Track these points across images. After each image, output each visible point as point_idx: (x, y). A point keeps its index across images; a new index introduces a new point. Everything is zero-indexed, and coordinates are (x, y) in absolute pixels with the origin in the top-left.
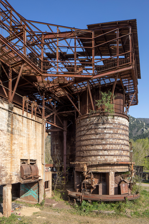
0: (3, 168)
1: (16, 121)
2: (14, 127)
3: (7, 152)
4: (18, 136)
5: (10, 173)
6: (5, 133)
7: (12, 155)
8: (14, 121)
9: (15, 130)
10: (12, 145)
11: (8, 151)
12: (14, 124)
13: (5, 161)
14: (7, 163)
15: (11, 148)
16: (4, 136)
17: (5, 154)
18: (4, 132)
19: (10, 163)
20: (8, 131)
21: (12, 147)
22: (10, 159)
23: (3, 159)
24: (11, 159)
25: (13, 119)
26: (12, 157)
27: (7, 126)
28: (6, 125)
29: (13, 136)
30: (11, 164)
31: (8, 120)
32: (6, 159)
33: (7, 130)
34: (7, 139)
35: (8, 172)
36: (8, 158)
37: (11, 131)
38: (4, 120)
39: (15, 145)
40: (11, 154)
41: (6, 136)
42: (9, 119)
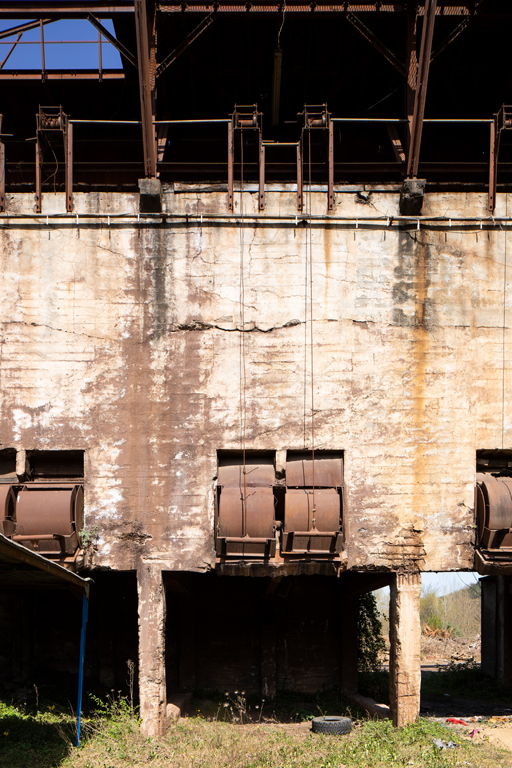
0: (374, 495)
1: (443, 260)
2: (435, 293)
3: (396, 417)
4: (459, 332)
5: (412, 517)
6: (380, 333)
7: (423, 432)
8: (431, 264)
9: (439, 308)
10: (424, 385)
11: (397, 414)
12: (435, 278)
13: (384, 463)
14: (395, 469)
15: (419, 400)
16: (379, 349)
17: (383, 430)
18: (377, 327)
19: (412, 471)
20: (399, 318)
21: (420, 391)
22: (411, 449)
23: (374, 452)
24: (418, 450)
25: (427, 256)
26: (423, 440)
27: (394, 294)
28: (390, 295)
29: (429, 337)
30: (417, 474)
31: (397, 270)
32: (390, 450)
33: (391, 315)
34: (395, 358)
35: (396, 512)
36: (402, 449)
37: (415, 317)
38: (376, 273)
39: (443, 382)
40: (418, 425)
41: (388, 347)
42: (401, 260)
